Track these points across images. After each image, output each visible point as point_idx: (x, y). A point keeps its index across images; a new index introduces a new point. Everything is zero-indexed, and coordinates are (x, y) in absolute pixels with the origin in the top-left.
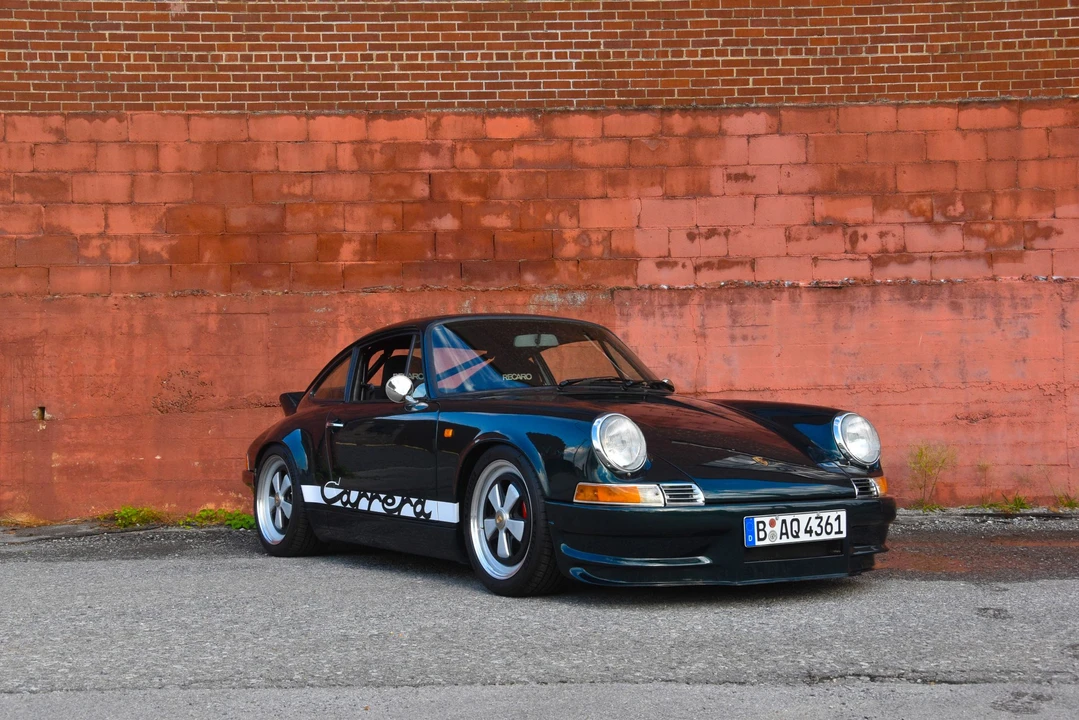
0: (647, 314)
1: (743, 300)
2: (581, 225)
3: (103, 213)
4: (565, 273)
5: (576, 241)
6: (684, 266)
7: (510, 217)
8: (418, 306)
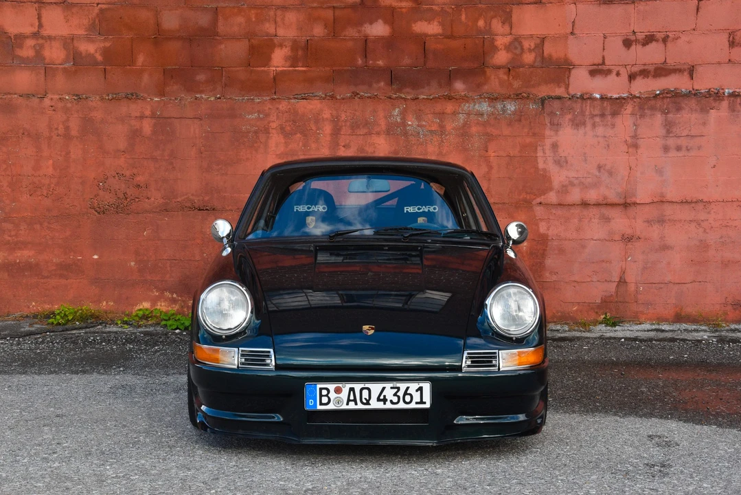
0: (577, 124)
1: (679, 109)
2: (514, 31)
3: (36, 13)
4: (495, 82)
5: (508, 48)
6: (618, 74)
7: (442, 24)
8: (348, 114)
